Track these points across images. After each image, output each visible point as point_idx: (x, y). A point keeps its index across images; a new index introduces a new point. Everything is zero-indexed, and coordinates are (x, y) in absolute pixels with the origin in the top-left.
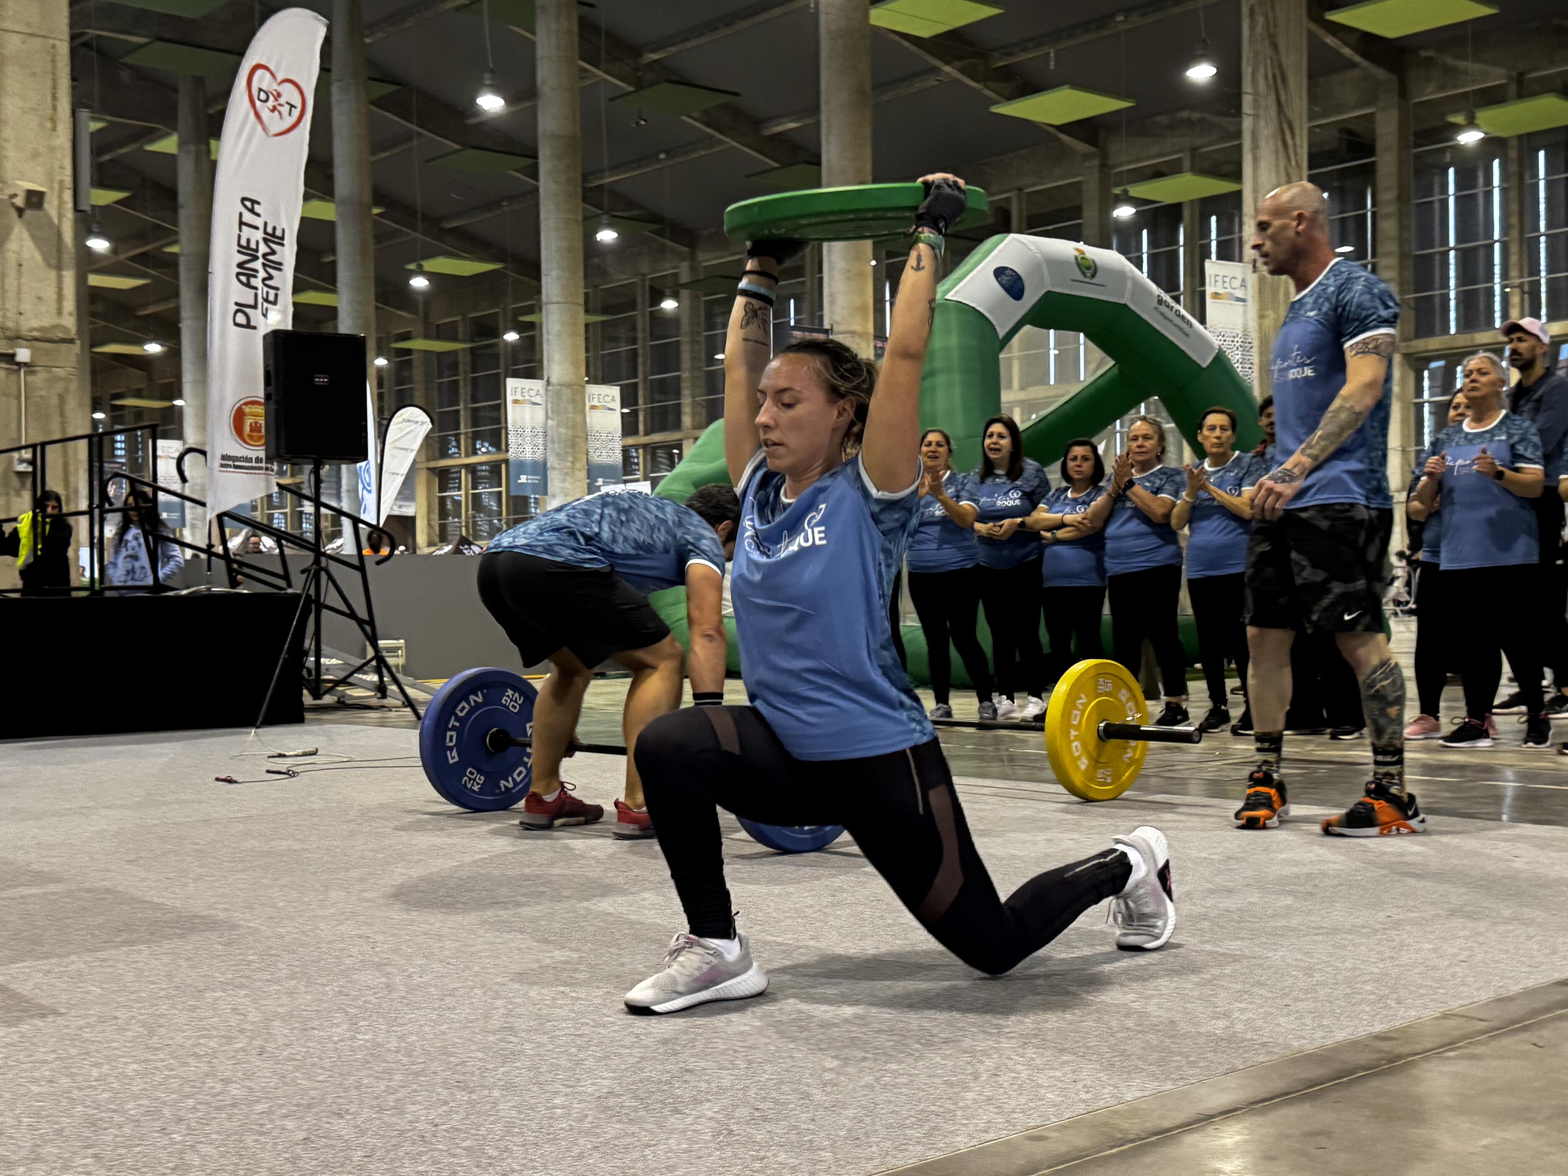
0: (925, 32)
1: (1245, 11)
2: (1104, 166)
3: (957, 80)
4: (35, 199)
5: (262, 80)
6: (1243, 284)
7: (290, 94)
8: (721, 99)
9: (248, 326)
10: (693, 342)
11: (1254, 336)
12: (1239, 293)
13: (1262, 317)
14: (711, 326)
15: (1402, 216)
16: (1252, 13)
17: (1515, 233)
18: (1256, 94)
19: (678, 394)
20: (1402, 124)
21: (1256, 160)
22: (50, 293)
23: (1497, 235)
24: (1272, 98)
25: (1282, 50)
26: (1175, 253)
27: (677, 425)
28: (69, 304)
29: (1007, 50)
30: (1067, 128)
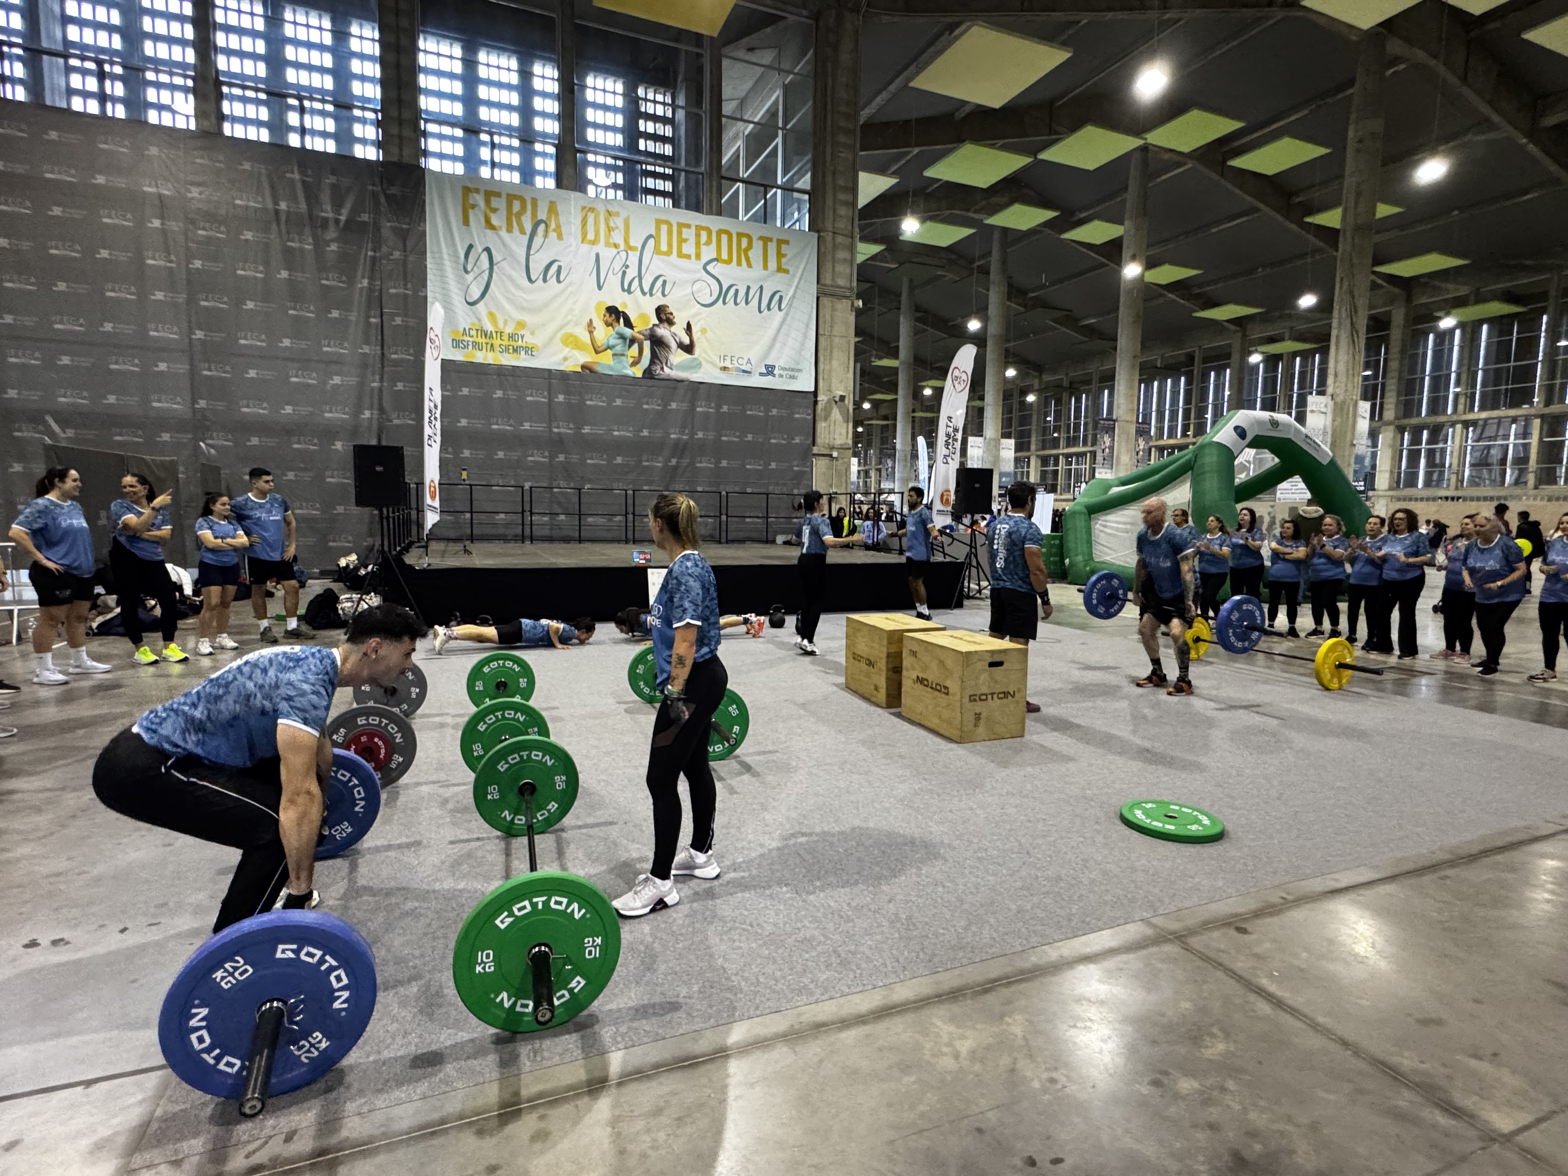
0: (1163, 282)
1: (1338, 279)
2: (1244, 335)
3: (1174, 300)
4: (842, 398)
5: (956, 373)
6: (1326, 406)
7: (964, 377)
8: (1065, 313)
9: (947, 463)
10: (1038, 414)
11: (1329, 431)
12: (1324, 410)
13: (1334, 421)
14: (1046, 407)
15: (1402, 359)
16: (1342, 279)
17: (1465, 368)
18: (1340, 318)
19: (1030, 437)
20: (1407, 315)
21: (1337, 348)
22: (844, 431)
23: (1454, 368)
24: (1348, 321)
25: (1357, 296)
26: (1277, 377)
27: (1029, 450)
28: (850, 435)
29: (1200, 286)
30: (1229, 321)
